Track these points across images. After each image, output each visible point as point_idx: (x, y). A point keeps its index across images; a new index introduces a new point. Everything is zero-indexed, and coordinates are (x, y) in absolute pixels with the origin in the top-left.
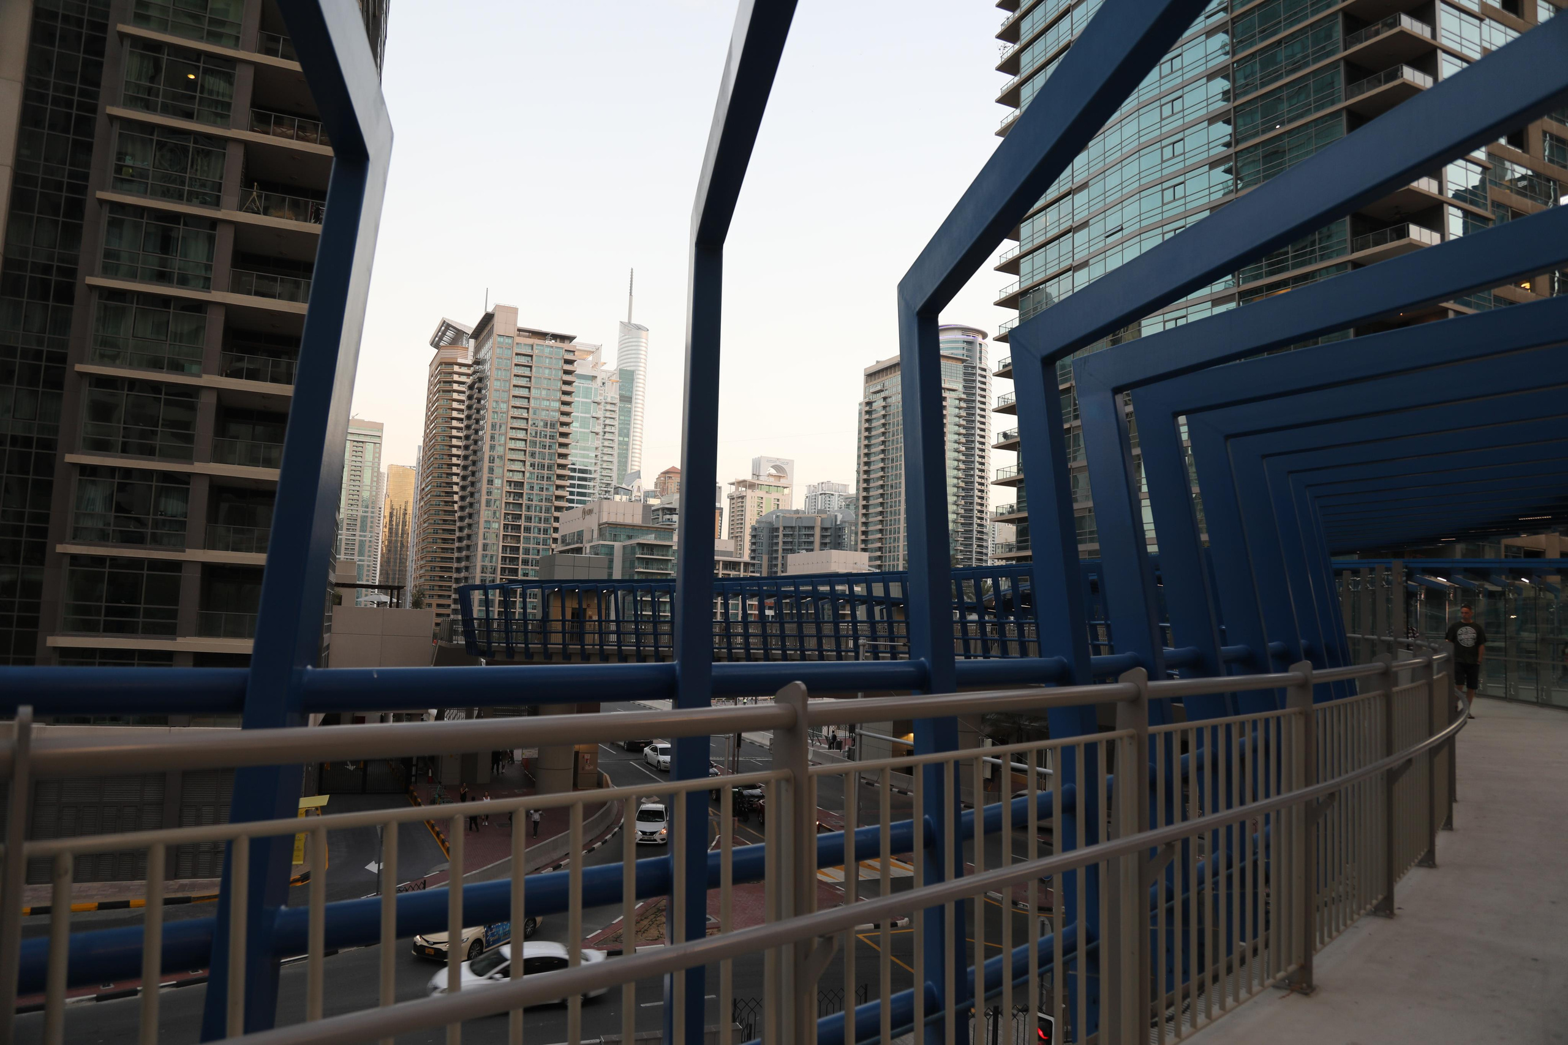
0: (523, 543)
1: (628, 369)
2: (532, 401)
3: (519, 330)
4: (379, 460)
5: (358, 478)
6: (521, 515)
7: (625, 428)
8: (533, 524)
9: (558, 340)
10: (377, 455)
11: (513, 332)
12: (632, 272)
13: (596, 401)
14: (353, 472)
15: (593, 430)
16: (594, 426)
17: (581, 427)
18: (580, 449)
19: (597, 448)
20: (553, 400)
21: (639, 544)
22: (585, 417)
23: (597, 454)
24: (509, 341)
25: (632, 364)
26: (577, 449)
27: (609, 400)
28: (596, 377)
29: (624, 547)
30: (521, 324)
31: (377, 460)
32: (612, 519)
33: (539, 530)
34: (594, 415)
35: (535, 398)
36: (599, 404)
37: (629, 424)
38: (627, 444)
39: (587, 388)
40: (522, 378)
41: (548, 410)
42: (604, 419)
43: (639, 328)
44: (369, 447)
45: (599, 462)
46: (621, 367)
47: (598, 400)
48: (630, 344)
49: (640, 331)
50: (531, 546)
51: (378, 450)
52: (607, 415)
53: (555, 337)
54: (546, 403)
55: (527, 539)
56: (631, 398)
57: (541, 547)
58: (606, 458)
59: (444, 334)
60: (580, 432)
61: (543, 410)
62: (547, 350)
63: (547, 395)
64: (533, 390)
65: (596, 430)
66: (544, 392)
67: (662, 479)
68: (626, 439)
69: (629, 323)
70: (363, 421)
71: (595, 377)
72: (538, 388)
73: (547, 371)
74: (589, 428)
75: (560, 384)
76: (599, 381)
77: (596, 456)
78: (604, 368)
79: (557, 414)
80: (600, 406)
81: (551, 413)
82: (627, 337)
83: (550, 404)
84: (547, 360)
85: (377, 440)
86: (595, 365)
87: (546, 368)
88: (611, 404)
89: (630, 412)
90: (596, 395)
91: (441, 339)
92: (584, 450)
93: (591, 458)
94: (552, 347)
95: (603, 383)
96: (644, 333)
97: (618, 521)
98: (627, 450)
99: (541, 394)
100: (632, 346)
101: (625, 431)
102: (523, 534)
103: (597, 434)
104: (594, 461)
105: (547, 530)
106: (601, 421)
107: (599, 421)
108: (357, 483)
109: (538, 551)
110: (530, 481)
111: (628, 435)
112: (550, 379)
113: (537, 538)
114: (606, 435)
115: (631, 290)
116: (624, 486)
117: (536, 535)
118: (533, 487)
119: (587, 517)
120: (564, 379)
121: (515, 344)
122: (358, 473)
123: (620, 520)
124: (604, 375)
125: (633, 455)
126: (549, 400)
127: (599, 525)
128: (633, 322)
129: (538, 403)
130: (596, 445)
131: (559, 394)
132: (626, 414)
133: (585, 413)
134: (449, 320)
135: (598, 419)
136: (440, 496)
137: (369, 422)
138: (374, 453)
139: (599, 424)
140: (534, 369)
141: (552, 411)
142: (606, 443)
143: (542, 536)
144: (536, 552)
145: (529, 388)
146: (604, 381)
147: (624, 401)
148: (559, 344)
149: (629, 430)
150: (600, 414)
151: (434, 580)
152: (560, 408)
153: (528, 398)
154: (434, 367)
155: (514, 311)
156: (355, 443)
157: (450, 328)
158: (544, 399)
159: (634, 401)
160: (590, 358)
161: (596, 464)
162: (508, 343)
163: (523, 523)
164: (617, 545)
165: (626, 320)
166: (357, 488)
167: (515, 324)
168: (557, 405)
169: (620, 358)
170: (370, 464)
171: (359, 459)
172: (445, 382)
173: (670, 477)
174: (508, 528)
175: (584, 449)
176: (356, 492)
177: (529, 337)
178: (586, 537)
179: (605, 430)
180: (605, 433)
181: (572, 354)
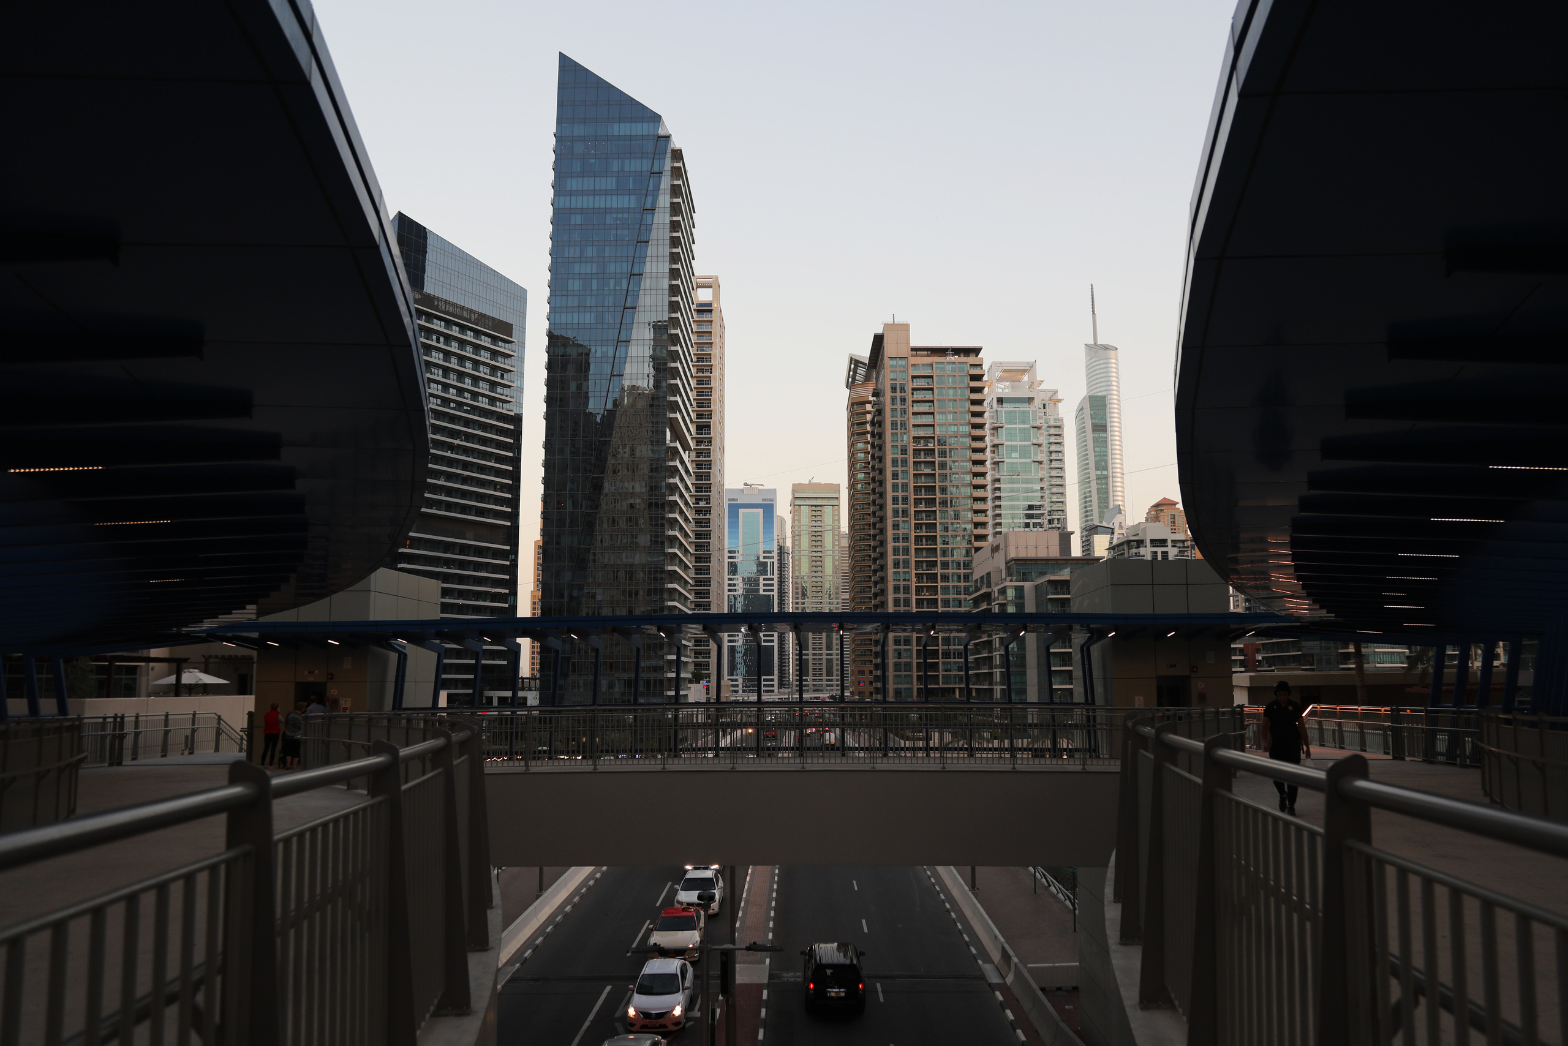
0: (942, 594)
1: (1099, 394)
2: (937, 428)
3: (913, 349)
4: (839, 522)
5: (819, 543)
6: (936, 561)
7: (1103, 460)
8: (950, 571)
9: (962, 355)
10: (836, 518)
11: (906, 352)
12: (1092, 289)
13: (1035, 425)
14: (814, 538)
15: (1035, 460)
16: (1036, 454)
17: (1021, 458)
18: (1022, 483)
19: (1041, 480)
20: (961, 425)
21: (1049, 582)
22: (1025, 446)
23: (1042, 486)
24: (903, 362)
25: (1103, 389)
26: (1018, 483)
27: (1052, 423)
28: (1033, 398)
29: (1037, 587)
30: (914, 343)
31: (836, 523)
32: (1022, 554)
33: (959, 577)
34: (1035, 442)
35: (940, 425)
36: (1039, 428)
37: (1106, 456)
38: (1106, 477)
39: (1024, 412)
40: (924, 404)
41: (956, 437)
42: (1048, 446)
43: (1106, 348)
44: (828, 510)
45: (1046, 495)
46: (1090, 394)
47: (1038, 424)
48: (1098, 367)
49: (1107, 351)
50: (951, 597)
51: (836, 513)
52: (1051, 441)
53: (957, 351)
54: (954, 429)
55: (946, 589)
56: (1105, 426)
57: (962, 596)
58: (1055, 490)
59: (855, 372)
60: (1021, 463)
61: (951, 437)
62: (949, 367)
63: (953, 419)
64: (937, 416)
65: (1039, 459)
66: (950, 417)
67: (1153, 513)
68: (1105, 473)
69: (1095, 344)
70: (820, 484)
71: (1030, 400)
72: (942, 413)
73: (951, 392)
74: (1030, 458)
75: (967, 404)
76: (1037, 403)
77: (1042, 488)
78: (1042, 387)
79: (968, 440)
80: (1041, 431)
81: (961, 440)
82: (1094, 359)
83: (958, 429)
84: (950, 379)
85: (835, 502)
86: (1031, 385)
87: (949, 388)
88: (1055, 427)
89: (1106, 442)
90: (1035, 420)
91: (854, 379)
92: (1027, 483)
93: (1036, 491)
94: (954, 363)
95: (1044, 405)
96: (1112, 353)
97: (1029, 555)
98: (1107, 484)
99: (946, 419)
100: (1100, 369)
101: (1103, 463)
102: (940, 584)
103: (1041, 463)
104: (1039, 494)
105: (968, 576)
106: (1045, 448)
107: (1041, 448)
108: (819, 549)
109: (960, 602)
110: (943, 521)
111: (1106, 468)
112: (956, 400)
113: (957, 587)
114: (1053, 463)
115: (1093, 308)
116: (1104, 524)
117: (956, 583)
118: (947, 528)
119: (996, 555)
120: (971, 398)
121: (910, 365)
122: (819, 538)
123: (1031, 554)
124: (1042, 396)
125: (1115, 489)
126: (956, 425)
127: (1007, 563)
128: (1099, 342)
129: (944, 430)
130: (1040, 476)
131: (968, 416)
132: (1102, 445)
133: (1025, 441)
134: (855, 355)
135: (1040, 445)
136: (864, 550)
137: (825, 484)
138: (833, 515)
139: (1042, 452)
140: (936, 391)
141: (962, 436)
142: (1054, 473)
143: (962, 584)
144: (957, 603)
145: (932, 414)
146: (1044, 402)
147: (1098, 430)
148: (963, 359)
149: (1106, 462)
150: (1042, 440)
151: (865, 644)
152: (970, 433)
153: (933, 426)
154: (849, 409)
155: (905, 328)
156: (814, 508)
157: (860, 365)
158: (950, 425)
159: (1109, 429)
160: (1026, 378)
161: (1042, 497)
162: (900, 366)
163: (938, 570)
164: (1027, 585)
165: (1092, 342)
166: (819, 554)
167: (908, 343)
168: (966, 429)
169: (1089, 384)
170: (830, 528)
171: (819, 523)
172: (858, 424)
173: (1161, 510)
174: (922, 579)
175: (1027, 481)
176: (818, 559)
177: (928, 356)
178: (994, 578)
179: (1051, 458)
180: (1051, 461)
181: (979, 368)
